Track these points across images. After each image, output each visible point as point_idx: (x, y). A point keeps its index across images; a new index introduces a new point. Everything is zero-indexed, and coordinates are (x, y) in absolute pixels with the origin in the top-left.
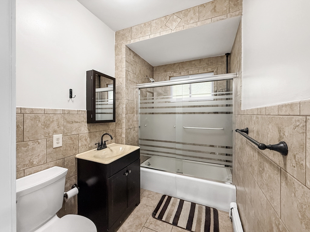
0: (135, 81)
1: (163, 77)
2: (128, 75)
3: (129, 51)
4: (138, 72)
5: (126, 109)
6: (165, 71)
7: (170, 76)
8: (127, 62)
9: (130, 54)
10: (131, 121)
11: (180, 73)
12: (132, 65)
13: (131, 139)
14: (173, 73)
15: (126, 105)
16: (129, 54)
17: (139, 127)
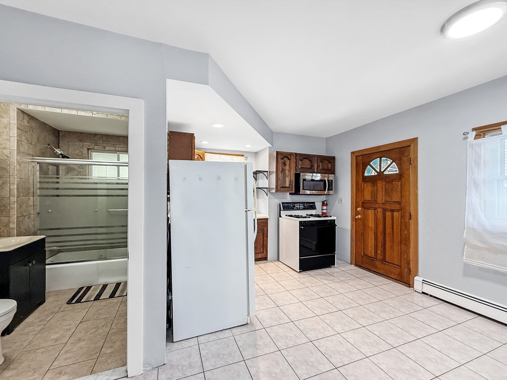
0: (31, 153)
1: (76, 147)
2: (21, 146)
3: (22, 115)
4: (36, 140)
5: (18, 191)
6: (81, 141)
7: (88, 147)
8: (19, 129)
9: (23, 118)
10: (24, 206)
11: (105, 147)
12: (26, 132)
13: (25, 230)
14: (93, 144)
15: (17, 185)
16: (21, 118)
17: (38, 213)
